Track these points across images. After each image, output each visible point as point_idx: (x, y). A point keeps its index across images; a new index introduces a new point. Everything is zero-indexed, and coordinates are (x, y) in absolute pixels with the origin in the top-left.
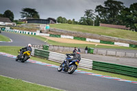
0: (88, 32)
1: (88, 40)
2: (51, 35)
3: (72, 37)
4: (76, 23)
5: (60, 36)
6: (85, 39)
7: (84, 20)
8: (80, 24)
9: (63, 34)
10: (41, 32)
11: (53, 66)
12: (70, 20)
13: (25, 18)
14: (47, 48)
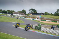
0: (58, 19)
1: (58, 22)
2: (42, 20)
3: (51, 21)
4: (53, 15)
5: (46, 20)
6: (57, 22)
7: (56, 13)
8: (55, 15)
9: (47, 20)
10: (37, 19)
11: (43, 33)
12: (50, 14)
13: (31, 13)
14: (40, 25)
